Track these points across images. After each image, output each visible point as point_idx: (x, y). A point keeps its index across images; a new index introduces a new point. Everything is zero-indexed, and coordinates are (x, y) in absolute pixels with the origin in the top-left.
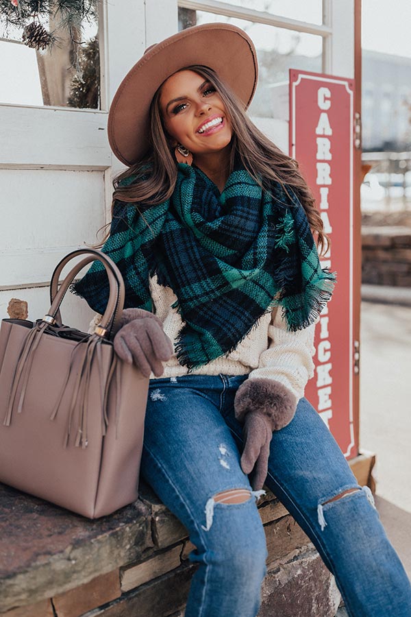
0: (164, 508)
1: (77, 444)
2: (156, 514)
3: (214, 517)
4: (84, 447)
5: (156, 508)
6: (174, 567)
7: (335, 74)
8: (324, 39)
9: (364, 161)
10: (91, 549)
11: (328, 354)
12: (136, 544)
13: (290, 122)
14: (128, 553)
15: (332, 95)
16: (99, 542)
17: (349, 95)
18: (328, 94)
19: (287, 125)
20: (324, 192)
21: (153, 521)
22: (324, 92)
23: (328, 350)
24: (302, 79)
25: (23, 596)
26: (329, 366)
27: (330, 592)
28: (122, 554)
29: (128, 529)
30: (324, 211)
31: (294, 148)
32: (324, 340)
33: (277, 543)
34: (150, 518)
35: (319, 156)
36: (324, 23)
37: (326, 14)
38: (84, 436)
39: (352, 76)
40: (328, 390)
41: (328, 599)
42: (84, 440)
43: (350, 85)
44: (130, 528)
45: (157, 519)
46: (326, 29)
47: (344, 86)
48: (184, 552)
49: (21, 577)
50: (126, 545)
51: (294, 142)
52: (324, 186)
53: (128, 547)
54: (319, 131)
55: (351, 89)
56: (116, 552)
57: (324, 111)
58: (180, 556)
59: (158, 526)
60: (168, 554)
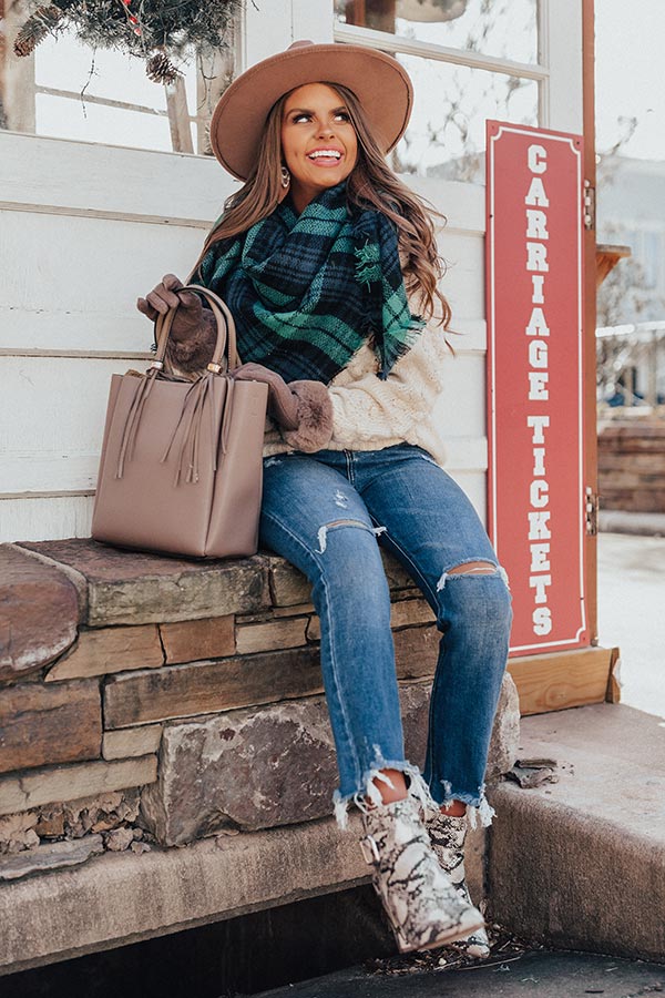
0: (283, 561)
1: (188, 480)
2: (274, 566)
3: (327, 541)
4: (194, 481)
5: (274, 560)
6: (298, 643)
7: (553, 128)
8: (539, 82)
9: (600, 247)
10: (202, 581)
11: (545, 499)
12: (251, 593)
13: (487, 187)
14: (242, 600)
15: (548, 155)
16: (210, 576)
17: (576, 156)
18: (543, 154)
19: (484, 190)
20: (538, 281)
21: (270, 572)
22: (535, 151)
23: (544, 493)
24: (503, 132)
25: (131, 610)
26: (547, 515)
27: (501, 733)
28: (236, 599)
29: (241, 571)
30: (538, 306)
31: (493, 219)
32: (540, 478)
33: (429, 654)
34: (267, 569)
35: (530, 233)
36: (539, 63)
37: (542, 51)
38: (195, 471)
39: (580, 132)
40: (546, 548)
41: (499, 741)
42: (195, 475)
43: (577, 144)
44: (244, 571)
45: (275, 571)
46: (541, 70)
47: (568, 144)
48: (310, 628)
49: (128, 586)
50: (239, 590)
51: (492, 213)
52: (538, 273)
53: (242, 593)
54: (529, 200)
55: (578, 150)
56: (229, 594)
57: (537, 175)
58: (306, 632)
59: (276, 578)
60: (291, 625)
